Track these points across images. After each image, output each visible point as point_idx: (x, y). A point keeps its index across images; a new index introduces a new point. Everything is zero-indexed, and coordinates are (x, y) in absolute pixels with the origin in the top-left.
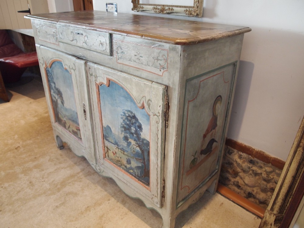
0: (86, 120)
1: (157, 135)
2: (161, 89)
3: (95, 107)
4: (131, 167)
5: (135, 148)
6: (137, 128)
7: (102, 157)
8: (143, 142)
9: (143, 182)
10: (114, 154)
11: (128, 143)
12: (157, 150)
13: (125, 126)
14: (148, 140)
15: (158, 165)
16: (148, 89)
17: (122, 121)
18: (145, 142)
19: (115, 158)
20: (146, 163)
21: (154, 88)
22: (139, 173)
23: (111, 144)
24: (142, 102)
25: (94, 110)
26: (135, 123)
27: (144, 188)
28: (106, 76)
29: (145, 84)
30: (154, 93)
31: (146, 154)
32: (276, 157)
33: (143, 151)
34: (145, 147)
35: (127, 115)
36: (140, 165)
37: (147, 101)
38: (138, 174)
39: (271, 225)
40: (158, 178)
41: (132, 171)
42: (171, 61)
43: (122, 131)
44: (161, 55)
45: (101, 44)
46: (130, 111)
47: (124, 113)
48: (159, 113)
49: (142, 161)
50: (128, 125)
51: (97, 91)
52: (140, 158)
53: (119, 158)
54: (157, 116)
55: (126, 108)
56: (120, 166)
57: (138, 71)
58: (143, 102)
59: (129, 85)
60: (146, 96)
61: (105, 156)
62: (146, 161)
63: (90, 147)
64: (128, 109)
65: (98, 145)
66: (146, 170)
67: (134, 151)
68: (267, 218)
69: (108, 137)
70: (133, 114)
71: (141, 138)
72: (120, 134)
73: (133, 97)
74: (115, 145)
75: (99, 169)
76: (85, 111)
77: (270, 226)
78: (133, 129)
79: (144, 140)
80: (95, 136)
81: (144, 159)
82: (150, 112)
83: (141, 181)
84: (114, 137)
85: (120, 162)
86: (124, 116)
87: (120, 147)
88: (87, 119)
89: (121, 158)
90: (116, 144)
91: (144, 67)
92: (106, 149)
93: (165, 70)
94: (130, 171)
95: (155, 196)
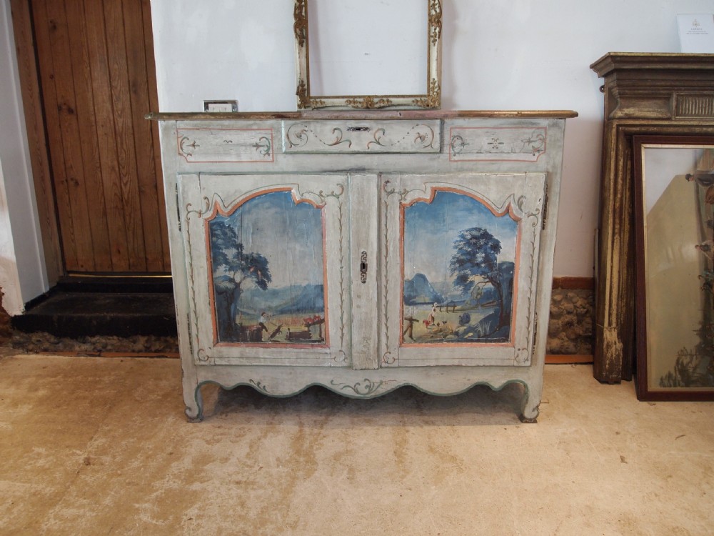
0: (364, 282)
1: (533, 244)
2: (542, 176)
3: (391, 249)
4: (470, 327)
5: (481, 288)
6: (489, 251)
7: (398, 343)
8: (500, 269)
9: (495, 341)
10: (427, 323)
11: (466, 286)
12: (531, 268)
13: (462, 257)
14: (510, 261)
15: (531, 292)
16: (520, 182)
17: (455, 252)
18: (505, 267)
19: (429, 330)
20: (504, 302)
21: (531, 178)
22: (488, 329)
23: (421, 308)
24: (507, 204)
25: (386, 257)
26: (486, 244)
27: (501, 348)
28: (429, 186)
29: (514, 176)
30: (530, 185)
31: (505, 286)
32: (564, 276)
33: (498, 286)
34: (505, 274)
35: (469, 237)
36: (491, 312)
37: (516, 199)
38: (485, 333)
39: (615, 343)
40: (529, 313)
41: (471, 334)
42: (550, 140)
43: (455, 269)
44: (535, 135)
45: (420, 138)
46: (475, 229)
47: (463, 236)
48: (537, 210)
49: (495, 304)
50: (469, 253)
51: (402, 217)
52: (491, 301)
53: (441, 324)
54: (535, 215)
55: (467, 227)
56: (441, 341)
57: (493, 164)
58: (510, 203)
59: (482, 187)
60: (516, 192)
61: (403, 339)
62: (504, 298)
63: (366, 339)
64: (471, 227)
65: (386, 325)
66: (504, 314)
67: (478, 294)
68: (609, 337)
69: (415, 297)
70: (482, 232)
71: (496, 264)
72: (448, 278)
73: (489, 203)
74: (433, 303)
75: (367, 386)
76: (364, 266)
77: (614, 346)
78: (480, 256)
79: (501, 264)
80: (383, 308)
81: (501, 296)
82: (520, 214)
83: (491, 341)
84: (431, 290)
85: (441, 333)
86: (461, 241)
87: (445, 303)
88: (367, 281)
89: (445, 323)
90: (437, 300)
91: (505, 156)
92: (406, 323)
93: (541, 152)
94: (466, 337)
95: (523, 349)
